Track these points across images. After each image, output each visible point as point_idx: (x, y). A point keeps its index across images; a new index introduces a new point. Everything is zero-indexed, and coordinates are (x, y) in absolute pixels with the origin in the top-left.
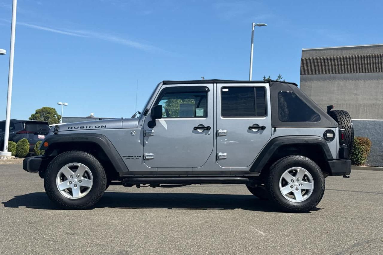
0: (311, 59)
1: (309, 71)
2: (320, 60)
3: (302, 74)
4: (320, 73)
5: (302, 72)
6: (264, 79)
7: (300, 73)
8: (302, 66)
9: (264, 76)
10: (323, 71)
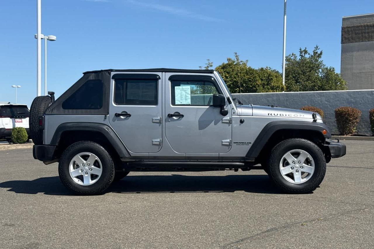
0: (352, 27)
1: (350, 39)
2: (361, 27)
3: (343, 42)
4: (362, 40)
5: (343, 41)
6: (300, 51)
7: (341, 42)
8: (342, 35)
9: (300, 48)
10: (365, 39)
